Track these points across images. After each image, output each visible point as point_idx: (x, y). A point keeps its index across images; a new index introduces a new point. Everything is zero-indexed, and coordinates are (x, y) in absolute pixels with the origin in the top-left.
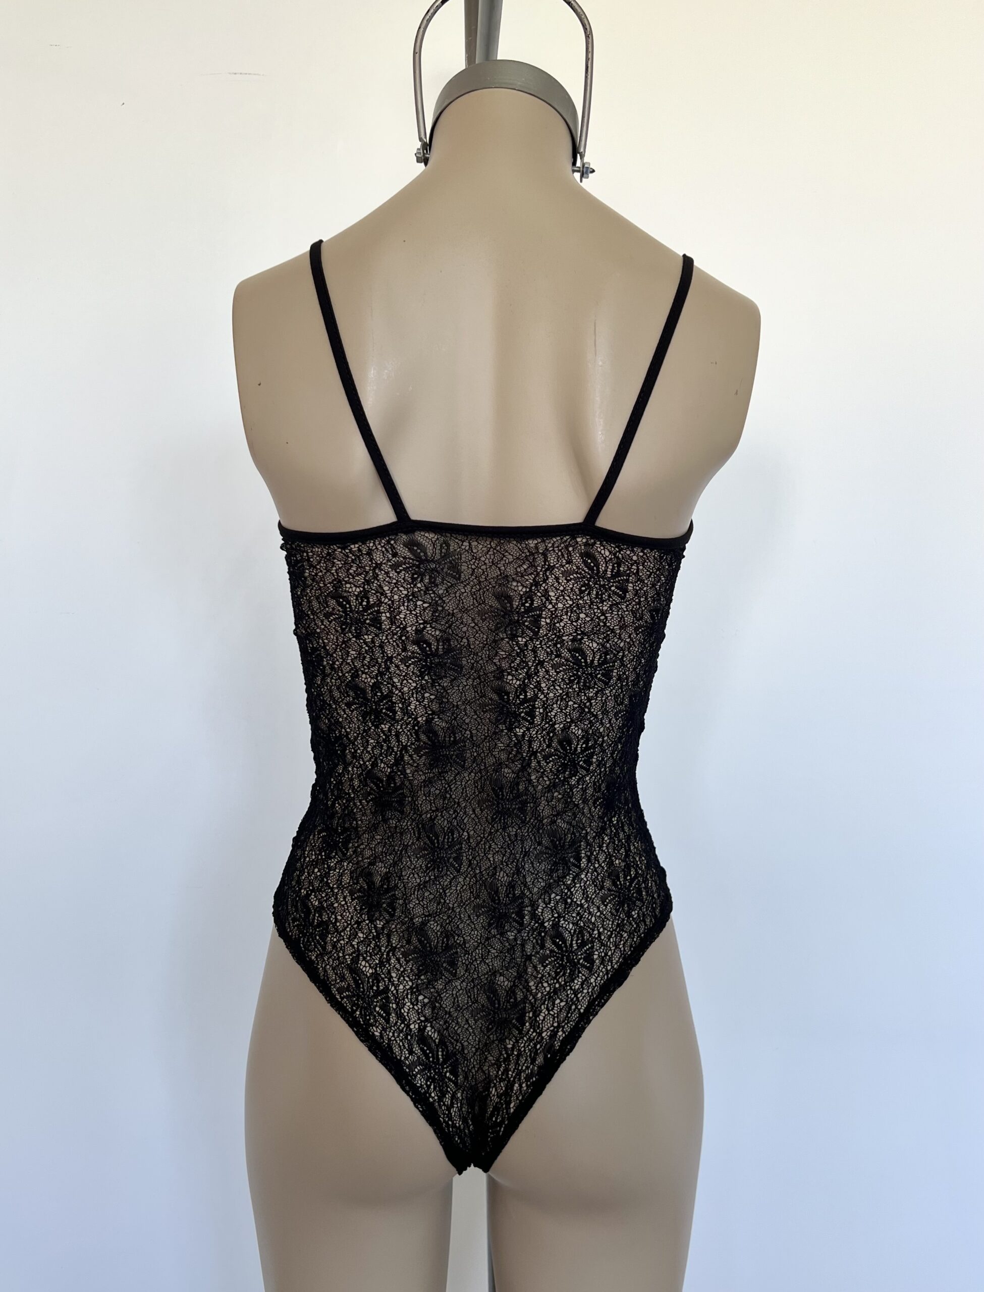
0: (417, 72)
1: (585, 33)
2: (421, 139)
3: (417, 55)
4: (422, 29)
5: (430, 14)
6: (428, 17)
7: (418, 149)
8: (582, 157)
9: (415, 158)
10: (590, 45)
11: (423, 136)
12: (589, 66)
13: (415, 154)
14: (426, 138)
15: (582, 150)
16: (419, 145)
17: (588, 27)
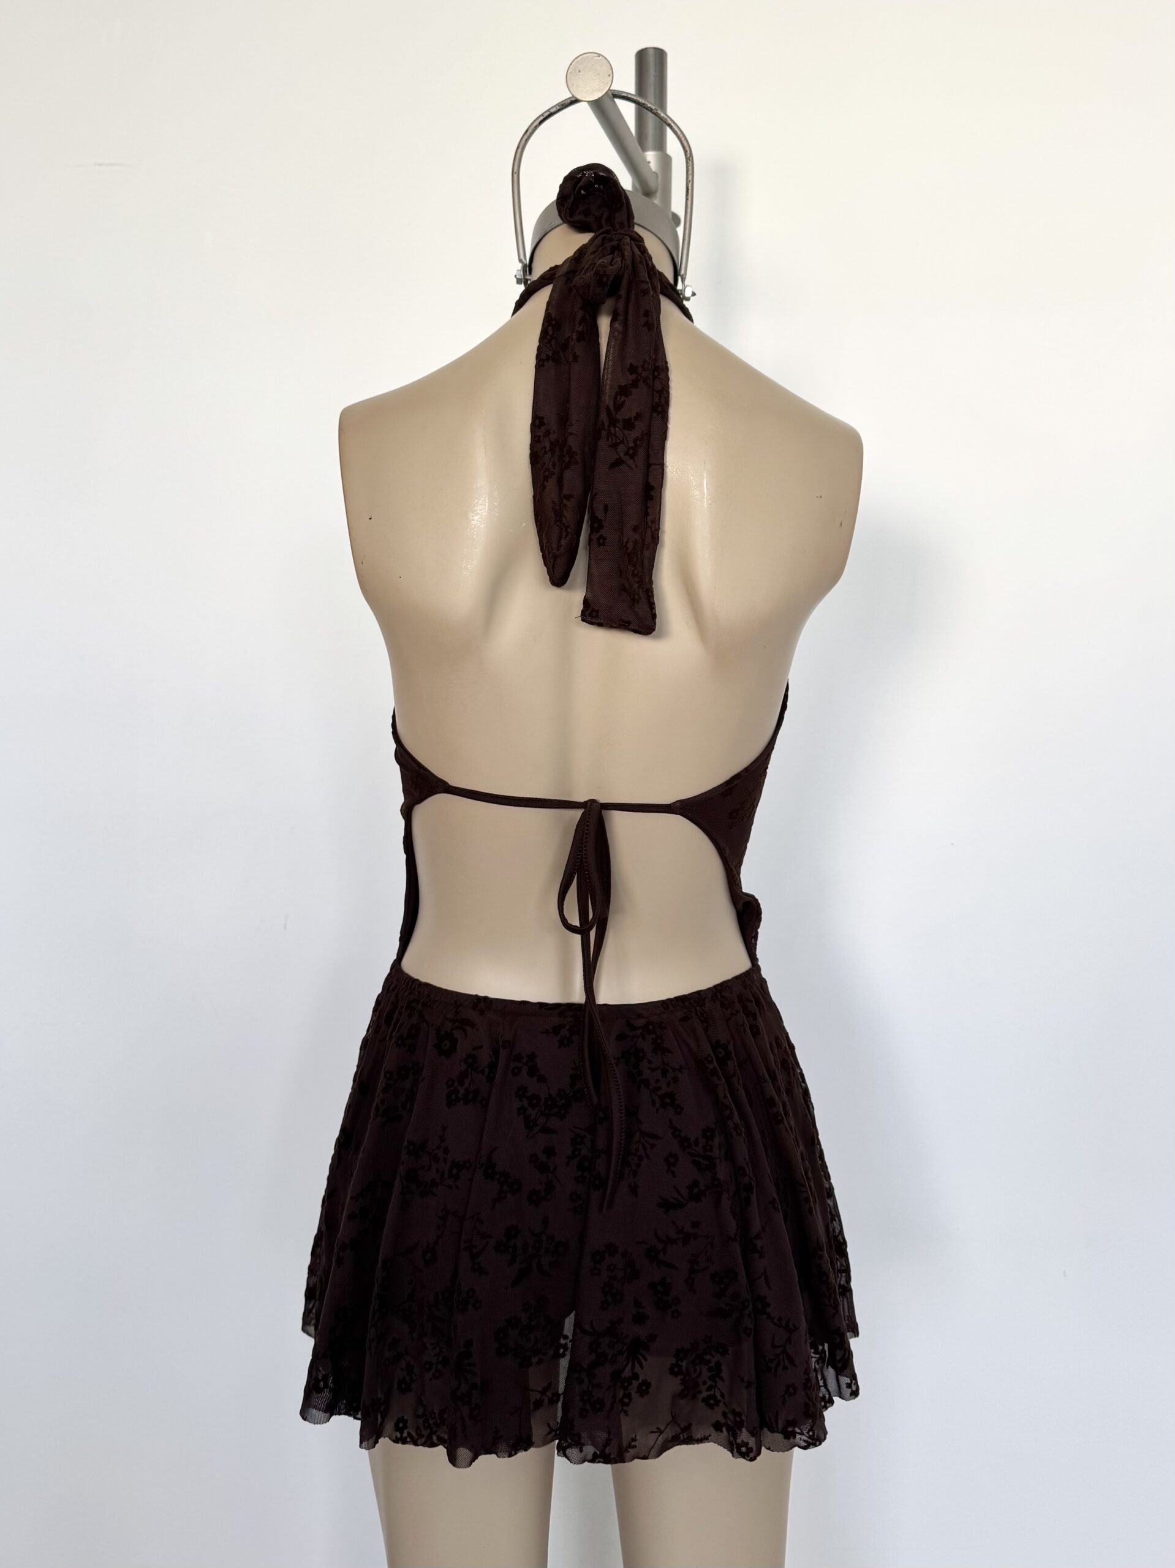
0: (516, 192)
1: (686, 155)
2: (520, 261)
3: (515, 175)
4: (519, 150)
5: (528, 133)
6: (526, 137)
7: (518, 270)
8: (683, 281)
9: (515, 280)
10: (690, 168)
11: (522, 257)
12: (690, 188)
13: (515, 276)
14: (526, 259)
15: (682, 272)
16: (519, 266)
17: (689, 152)
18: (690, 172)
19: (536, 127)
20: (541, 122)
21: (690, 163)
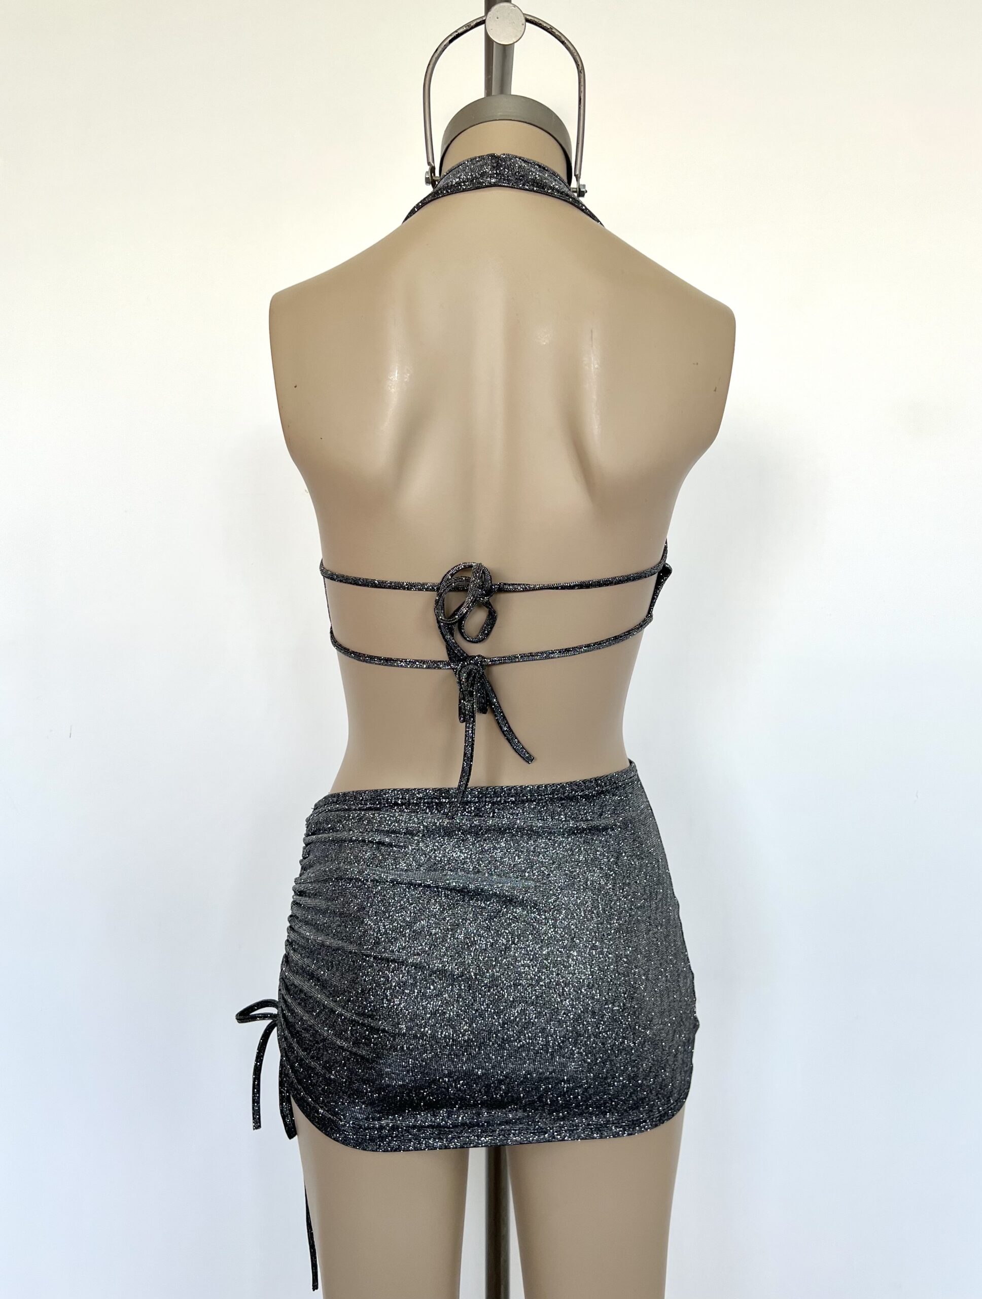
1: (578, 68)
6: (436, 55)
7: (427, 172)
10: (582, 79)
12: (582, 98)
13: (424, 177)
16: (428, 169)
17: (580, 63)
18: (582, 83)
19: (446, 47)
20: (451, 41)
21: (582, 75)
